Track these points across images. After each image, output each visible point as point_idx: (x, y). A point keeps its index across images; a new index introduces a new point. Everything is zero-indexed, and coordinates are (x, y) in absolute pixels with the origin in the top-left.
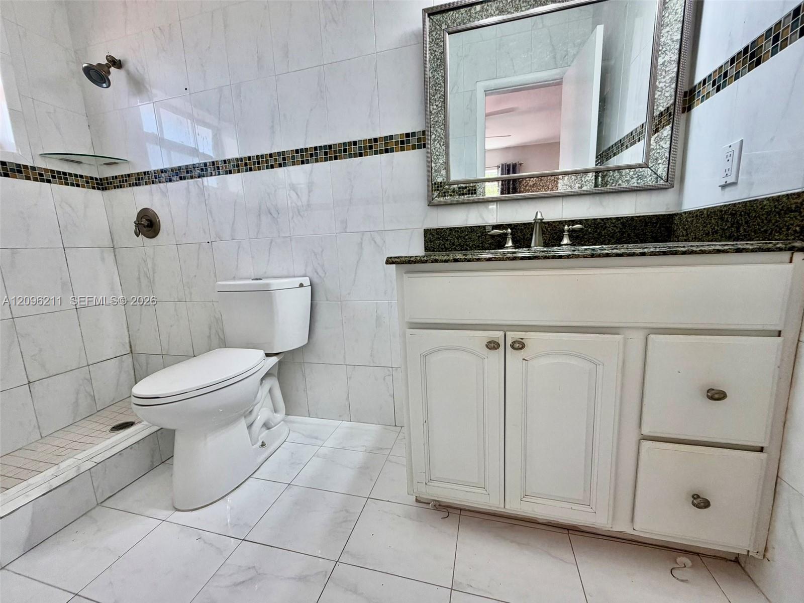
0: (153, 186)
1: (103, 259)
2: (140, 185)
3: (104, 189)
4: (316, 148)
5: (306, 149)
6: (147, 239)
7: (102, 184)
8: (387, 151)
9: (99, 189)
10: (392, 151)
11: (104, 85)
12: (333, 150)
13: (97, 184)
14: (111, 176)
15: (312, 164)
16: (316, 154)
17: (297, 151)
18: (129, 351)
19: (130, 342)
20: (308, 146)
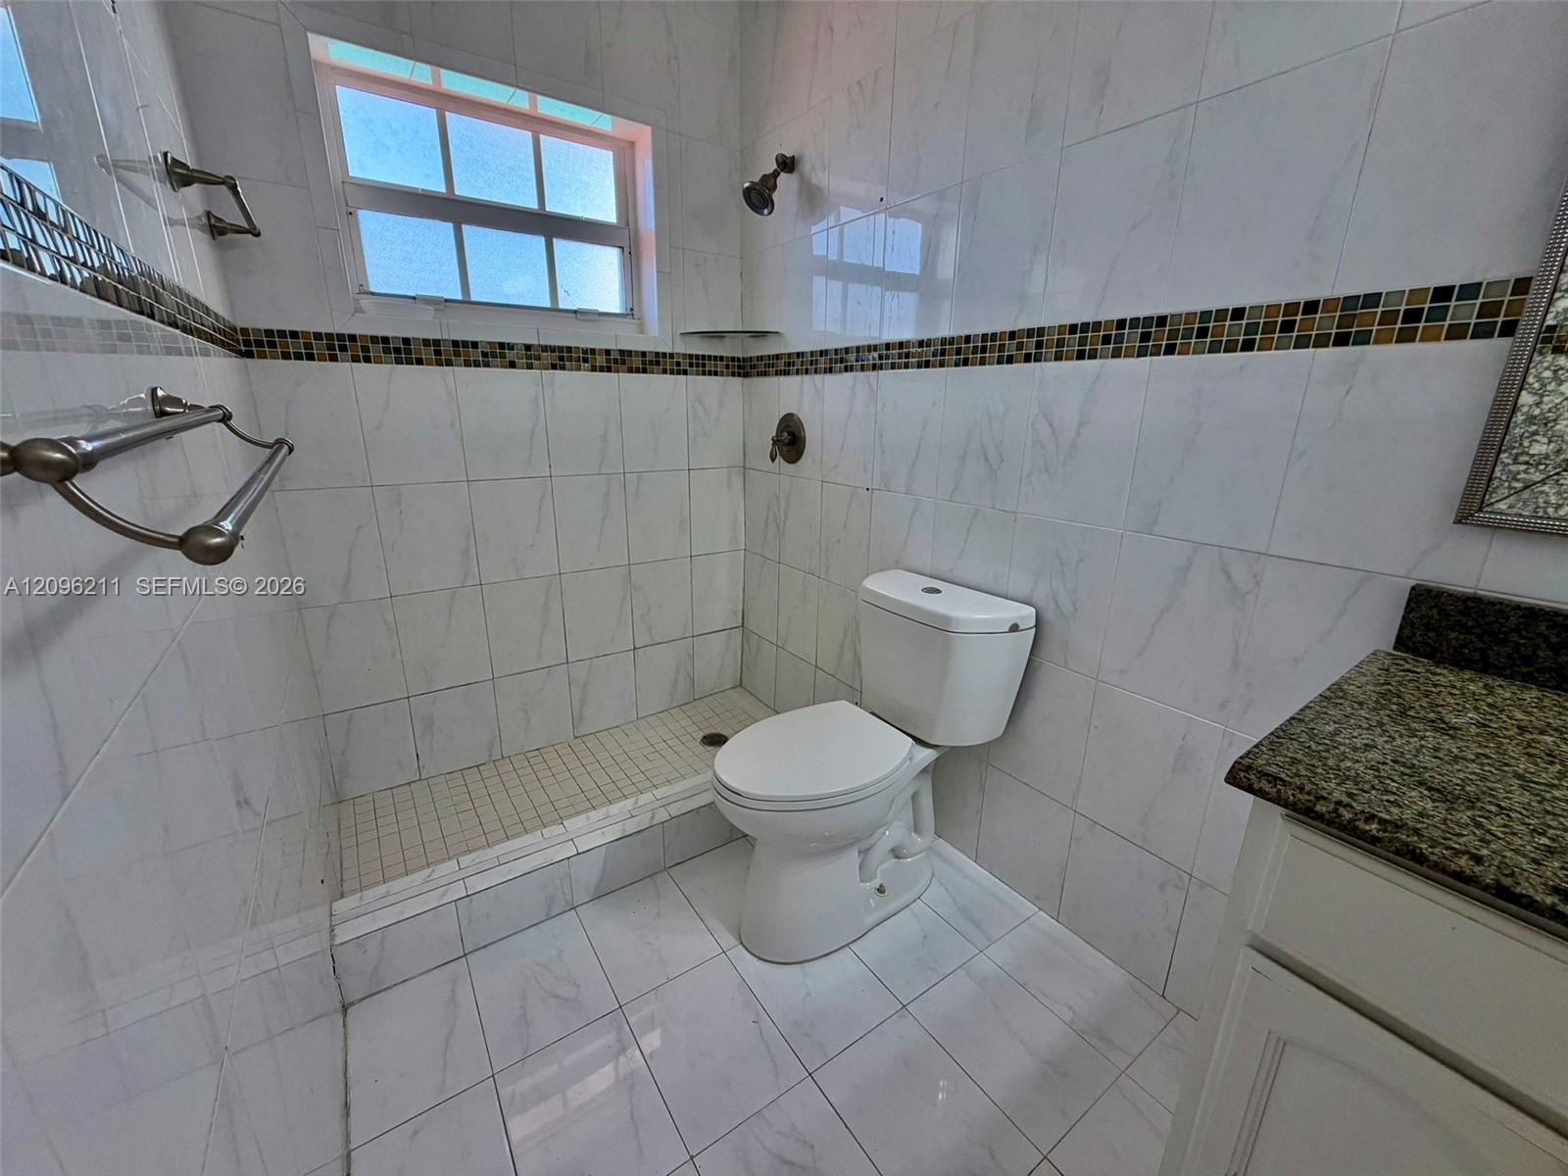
0: (807, 378)
1: (729, 485)
2: (789, 374)
3: (747, 375)
4: (1121, 324)
5: (1097, 325)
6: (786, 464)
7: (744, 368)
8: (1342, 340)
9: (739, 375)
10: (1363, 339)
11: (766, 211)
12: (1167, 328)
13: (739, 367)
14: (756, 355)
15: (1102, 361)
16: (1120, 339)
17: (1073, 329)
18: (740, 624)
19: (743, 610)
20: (1102, 317)
